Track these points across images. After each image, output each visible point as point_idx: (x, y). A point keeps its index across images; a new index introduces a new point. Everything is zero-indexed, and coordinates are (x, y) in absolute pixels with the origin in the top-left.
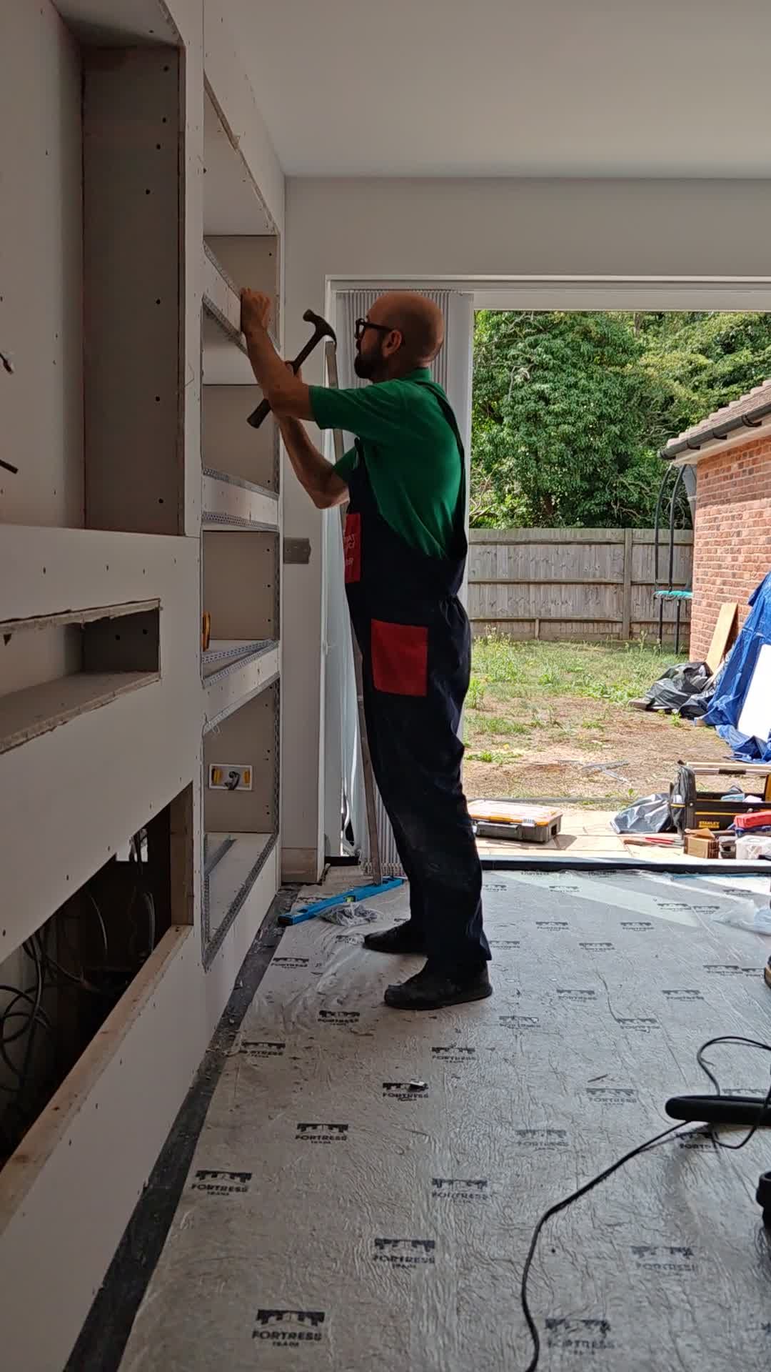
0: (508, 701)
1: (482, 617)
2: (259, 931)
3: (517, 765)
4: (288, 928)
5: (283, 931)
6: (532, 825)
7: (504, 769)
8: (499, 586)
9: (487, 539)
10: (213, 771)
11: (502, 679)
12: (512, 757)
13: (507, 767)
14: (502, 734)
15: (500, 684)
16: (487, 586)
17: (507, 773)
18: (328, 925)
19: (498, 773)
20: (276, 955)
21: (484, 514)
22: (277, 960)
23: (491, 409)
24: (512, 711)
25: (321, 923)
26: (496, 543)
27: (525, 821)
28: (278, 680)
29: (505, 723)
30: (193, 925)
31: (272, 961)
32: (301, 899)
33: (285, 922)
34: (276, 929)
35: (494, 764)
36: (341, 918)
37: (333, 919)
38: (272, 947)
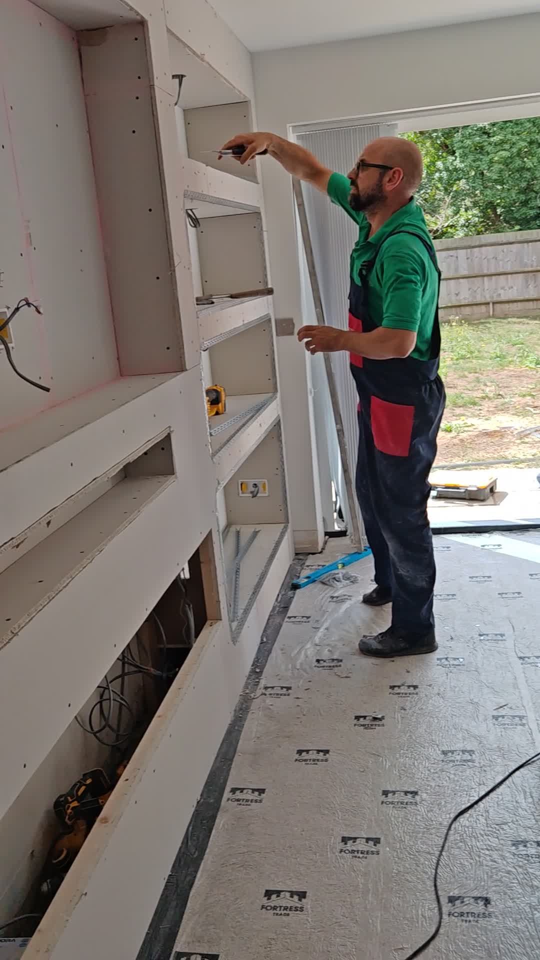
0: (466, 377)
1: (450, 305)
2: (278, 595)
3: (470, 433)
4: (298, 591)
5: (294, 594)
6: (475, 489)
7: (460, 437)
8: (461, 280)
9: (450, 246)
10: (241, 484)
11: (463, 357)
12: (467, 426)
13: (463, 436)
14: (460, 407)
15: (461, 361)
16: (453, 281)
17: (462, 440)
18: (326, 587)
19: (456, 441)
20: (289, 614)
21: (448, 226)
22: (290, 618)
23: (447, 146)
24: (469, 387)
25: (321, 585)
26: (456, 249)
27: (470, 486)
28: (279, 421)
29: (463, 398)
30: (221, 620)
31: (286, 619)
32: (308, 566)
33: (295, 587)
34: (290, 593)
35: (453, 434)
36: (333, 582)
37: (328, 583)
38: (286, 608)
